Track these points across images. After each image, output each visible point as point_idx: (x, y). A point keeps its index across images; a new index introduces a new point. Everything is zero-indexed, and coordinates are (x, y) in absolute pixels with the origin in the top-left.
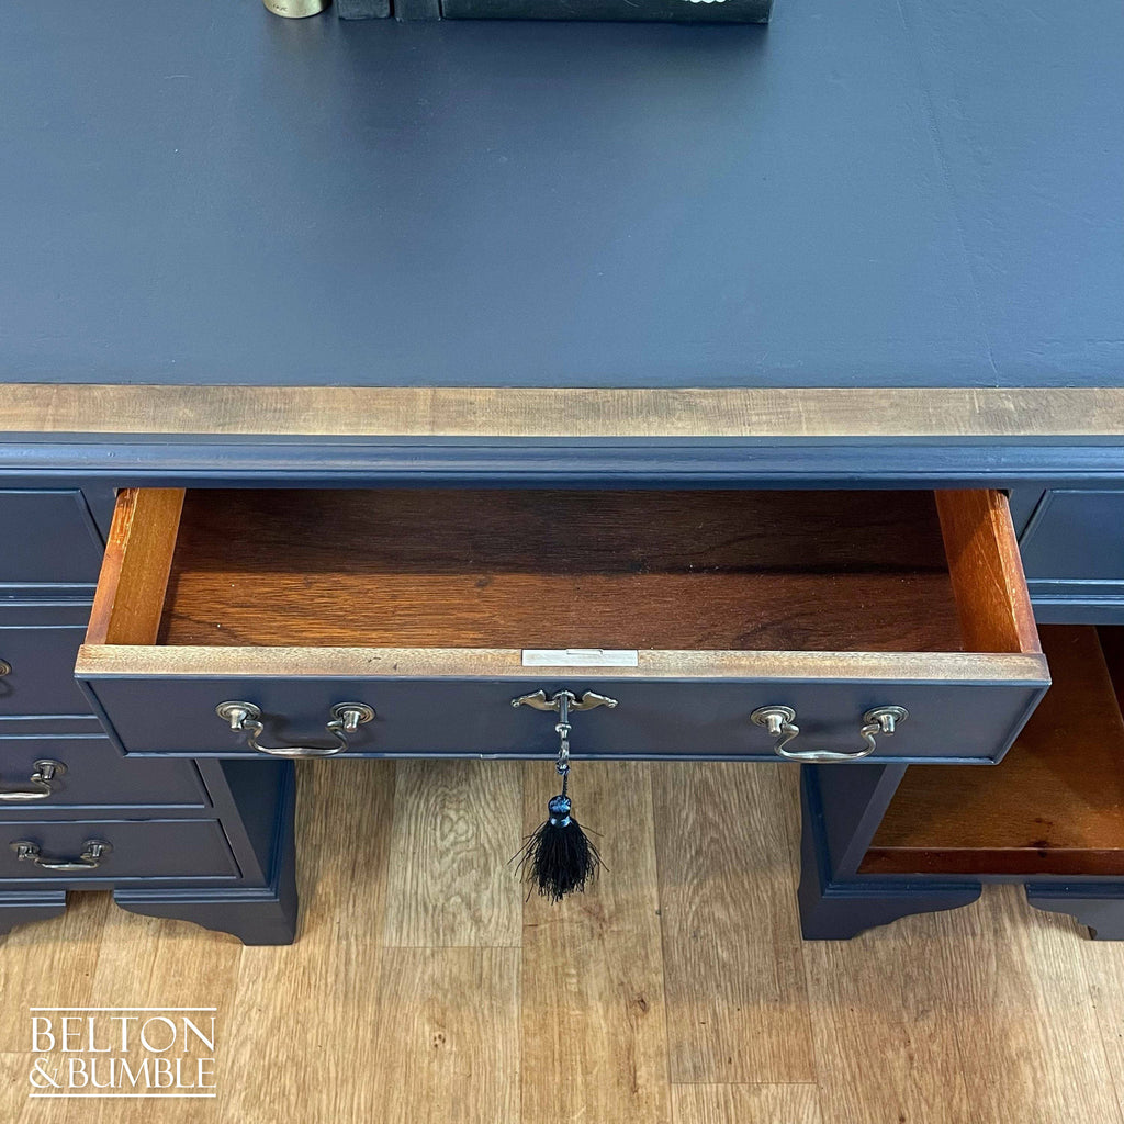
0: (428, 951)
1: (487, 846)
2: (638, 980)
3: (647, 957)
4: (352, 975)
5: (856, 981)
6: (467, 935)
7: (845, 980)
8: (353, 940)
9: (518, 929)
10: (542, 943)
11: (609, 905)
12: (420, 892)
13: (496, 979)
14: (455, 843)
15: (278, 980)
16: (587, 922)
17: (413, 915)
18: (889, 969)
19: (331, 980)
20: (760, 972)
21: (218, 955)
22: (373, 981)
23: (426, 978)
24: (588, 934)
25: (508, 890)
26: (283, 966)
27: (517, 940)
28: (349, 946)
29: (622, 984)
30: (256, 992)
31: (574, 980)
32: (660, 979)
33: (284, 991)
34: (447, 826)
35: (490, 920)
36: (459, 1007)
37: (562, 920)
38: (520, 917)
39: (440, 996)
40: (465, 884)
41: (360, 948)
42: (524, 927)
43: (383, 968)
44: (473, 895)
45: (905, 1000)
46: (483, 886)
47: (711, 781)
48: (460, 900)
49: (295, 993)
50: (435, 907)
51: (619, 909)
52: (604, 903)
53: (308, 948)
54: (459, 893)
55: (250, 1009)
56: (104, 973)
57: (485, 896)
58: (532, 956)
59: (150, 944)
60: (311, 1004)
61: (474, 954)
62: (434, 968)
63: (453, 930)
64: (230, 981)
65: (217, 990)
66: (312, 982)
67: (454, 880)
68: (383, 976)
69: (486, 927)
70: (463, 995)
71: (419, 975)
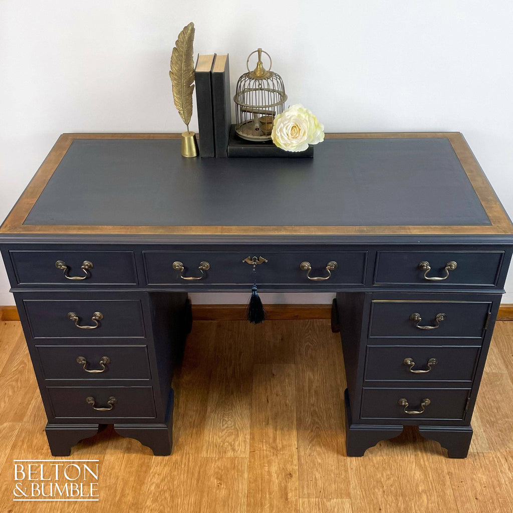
0: (217, 459)
1: (238, 428)
2: (289, 467)
3: (292, 461)
4: (190, 465)
5: (365, 469)
6: (230, 454)
7: (361, 468)
8: (191, 455)
9: (248, 452)
10: (256, 457)
11: (280, 446)
12: (214, 441)
13: (240, 467)
14: (227, 427)
15: (165, 466)
16: (272, 451)
17: (212, 448)
18: (377, 466)
19: (183, 466)
20: (332, 466)
21: (145, 459)
22: (197, 467)
23: (216, 466)
24: (272, 454)
25: (245, 441)
26: (166, 462)
27: (248, 456)
28: (189, 456)
29: (283, 469)
30: (157, 470)
31: (267, 468)
32: (297, 467)
33: (167, 469)
34: (224, 423)
35: (238, 450)
36: (227, 475)
37: (263, 450)
38: (249, 449)
39: (220, 471)
40: (230, 439)
41: (193, 457)
42: (250, 452)
43: (201, 463)
44: (233, 443)
45: (382, 474)
46: (236, 440)
47: (317, 410)
48: (228, 444)
49: (171, 470)
50: (219, 446)
51: (283, 447)
52: (278, 445)
53: (175, 457)
54: (228, 442)
55: (155, 474)
56: (106, 463)
57: (237, 443)
58: (253, 460)
59: (121, 455)
60: (176, 473)
61: (233, 460)
62: (219, 463)
63: (225, 452)
64: (148, 466)
65: (144, 469)
66: (177, 467)
67: (226, 438)
68: (200, 466)
69: (237, 452)
70: (228, 471)
71: (213, 465)
